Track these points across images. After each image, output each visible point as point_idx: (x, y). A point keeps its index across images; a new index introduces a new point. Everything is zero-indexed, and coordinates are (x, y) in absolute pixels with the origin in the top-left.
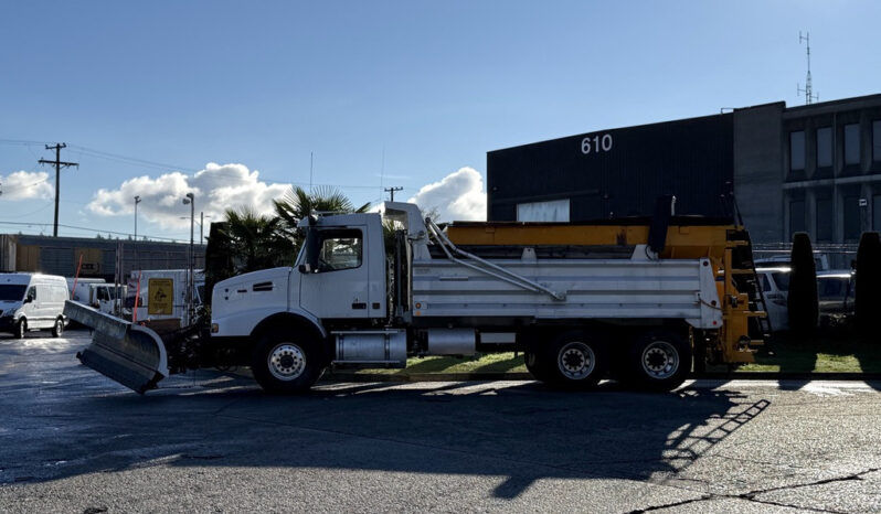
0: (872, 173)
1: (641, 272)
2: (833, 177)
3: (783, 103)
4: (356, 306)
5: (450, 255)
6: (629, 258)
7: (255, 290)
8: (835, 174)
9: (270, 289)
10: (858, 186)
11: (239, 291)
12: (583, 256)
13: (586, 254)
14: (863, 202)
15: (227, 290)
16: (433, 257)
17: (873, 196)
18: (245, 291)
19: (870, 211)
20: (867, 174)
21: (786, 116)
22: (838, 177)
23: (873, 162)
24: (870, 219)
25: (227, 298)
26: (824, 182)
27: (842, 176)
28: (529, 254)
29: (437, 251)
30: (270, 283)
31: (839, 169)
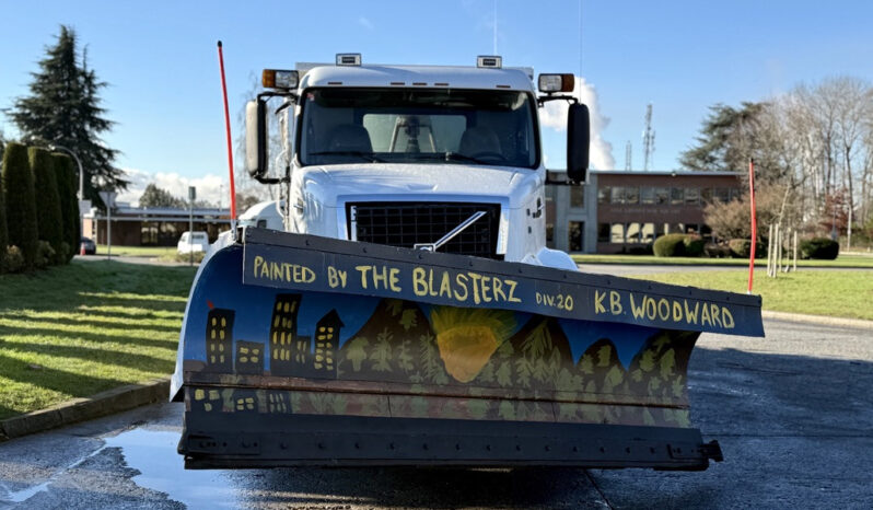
11: (534, 215)
30: (540, 202)
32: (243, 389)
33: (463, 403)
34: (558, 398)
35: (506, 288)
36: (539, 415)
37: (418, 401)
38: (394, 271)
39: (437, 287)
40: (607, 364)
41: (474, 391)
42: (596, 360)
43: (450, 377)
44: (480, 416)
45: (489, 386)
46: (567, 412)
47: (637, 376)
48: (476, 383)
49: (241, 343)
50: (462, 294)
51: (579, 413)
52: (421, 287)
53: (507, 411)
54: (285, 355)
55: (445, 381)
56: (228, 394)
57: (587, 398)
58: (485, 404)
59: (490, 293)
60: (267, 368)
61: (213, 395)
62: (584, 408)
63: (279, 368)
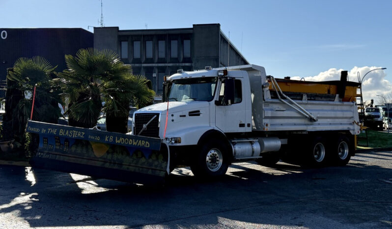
0: (158, 63)
1: (336, 108)
2: (141, 63)
3: (118, 28)
4: (242, 125)
5: (279, 97)
6: (334, 101)
7: (190, 115)
8: (142, 62)
9: (199, 115)
10: (152, 68)
11: (181, 116)
12: (320, 99)
13: (321, 98)
14: (154, 75)
15: (172, 115)
16: (272, 98)
17: (158, 72)
18: (185, 116)
19: (157, 79)
20: (156, 63)
21: (120, 33)
22: (143, 63)
23: (158, 58)
24: (157, 83)
25: (173, 121)
26: (137, 65)
27: (145, 63)
28: (305, 97)
29: (274, 94)
30: (199, 111)
31: (144, 60)
32: (48, 154)
33: (96, 162)
34: (124, 164)
35: (81, 134)
36: (116, 167)
37: (85, 160)
38: (56, 130)
39: (65, 134)
40: (140, 156)
41: (100, 160)
42: (137, 155)
43: (95, 156)
44: (99, 165)
45: (104, 159)
46: (125, 167)
47: (150, 161)
48: (100, 158)
49: (49, 145)
50: (71, 135)
51: (128, 168)
52: (61, 133)
53: (107, 165)
54: (58, 147)
55: (93, 156)
56: (45, 154)
57: (132, 165)
58: (101, 163)
59: (77, 135)
60: (54, 150)
61: (42, 154)
62: (130, 167)
63: (56, 150)
